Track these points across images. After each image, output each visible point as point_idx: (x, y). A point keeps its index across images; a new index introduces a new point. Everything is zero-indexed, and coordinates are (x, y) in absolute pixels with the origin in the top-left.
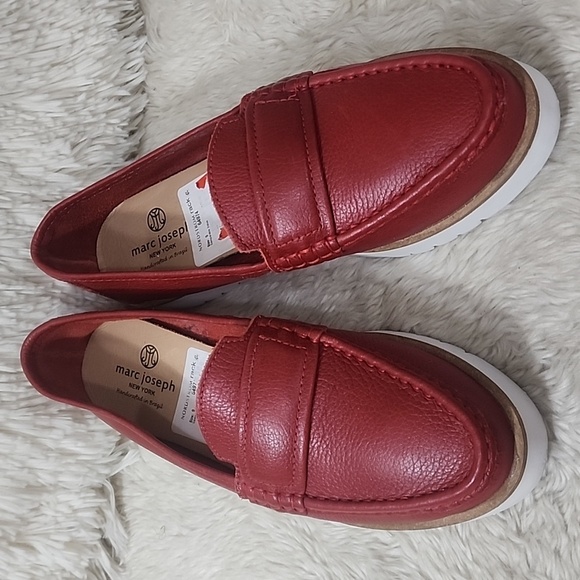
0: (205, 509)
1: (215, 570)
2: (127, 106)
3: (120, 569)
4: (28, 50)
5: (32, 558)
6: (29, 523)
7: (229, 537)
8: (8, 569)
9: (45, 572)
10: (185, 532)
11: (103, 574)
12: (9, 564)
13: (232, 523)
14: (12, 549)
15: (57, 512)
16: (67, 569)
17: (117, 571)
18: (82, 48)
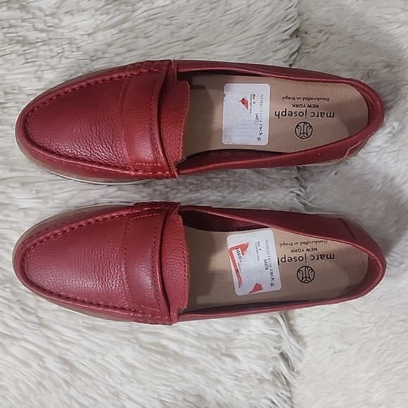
0: (359, 328)
1: (372, 374)
2: (287, 47)
3: (295, 374)
4: (220, 15)
5: (236, 365)
6: (233, 340)
7: (381, 351)
8: (221, 372)
9: (244, 375)
10: (345, 347)
11: (283, 377)
12: (222, 369)
13: (383, 341)
14: (223, 358)
15: (250, 331)
16: (259, 373)
17: (293, 376)
18: (255, 9)
